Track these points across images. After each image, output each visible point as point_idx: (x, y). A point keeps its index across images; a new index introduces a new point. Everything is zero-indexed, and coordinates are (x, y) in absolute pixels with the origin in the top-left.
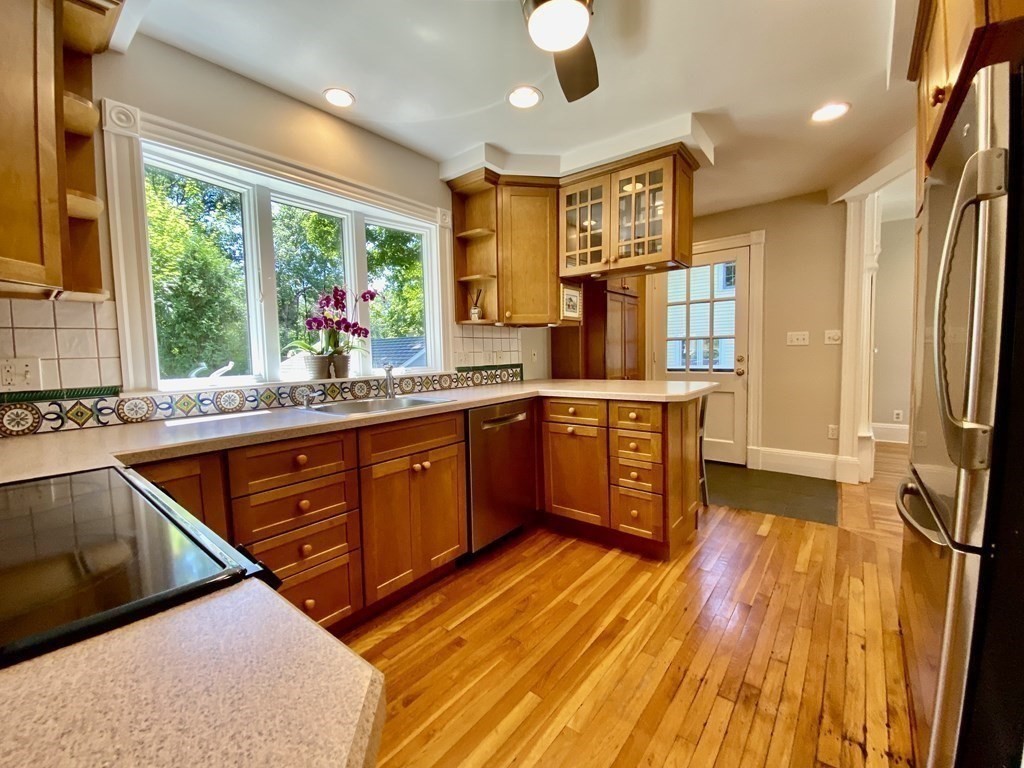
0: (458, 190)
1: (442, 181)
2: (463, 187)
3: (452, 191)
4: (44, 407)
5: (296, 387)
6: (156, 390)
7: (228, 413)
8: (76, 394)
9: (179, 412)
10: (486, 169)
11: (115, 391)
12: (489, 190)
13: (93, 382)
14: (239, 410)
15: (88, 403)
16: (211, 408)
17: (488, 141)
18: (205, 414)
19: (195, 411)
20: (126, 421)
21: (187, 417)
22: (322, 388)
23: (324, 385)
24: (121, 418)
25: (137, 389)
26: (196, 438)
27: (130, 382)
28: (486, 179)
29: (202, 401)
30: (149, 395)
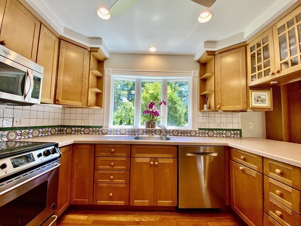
0: (201, 62)
1: (195, 61)
2: (203, 61)
3: (200, 63)
4: (91, 129)
5: (139, 130)
6: (108, 127)
7: (122, 135)
8: (96, 127)
9: (112, 133)
10: (207, 51)
11: (101, 127)
12: (212, 59)
13: (98, 125)
14: (125, 134)
15: (97, 129)
16: (119, 133)
17: (205, 41)
18: (117, 134)
19: (115, 133)
20: (103, 134)
21: (114, 134)
22: (146, 130)
23: (147, 130)
24: (102, 133)
25: (106, 127)
26: (115, 140)
27: (104, 125)
28: (208, 55)
29: (117, 131)
30: (107, 128)
